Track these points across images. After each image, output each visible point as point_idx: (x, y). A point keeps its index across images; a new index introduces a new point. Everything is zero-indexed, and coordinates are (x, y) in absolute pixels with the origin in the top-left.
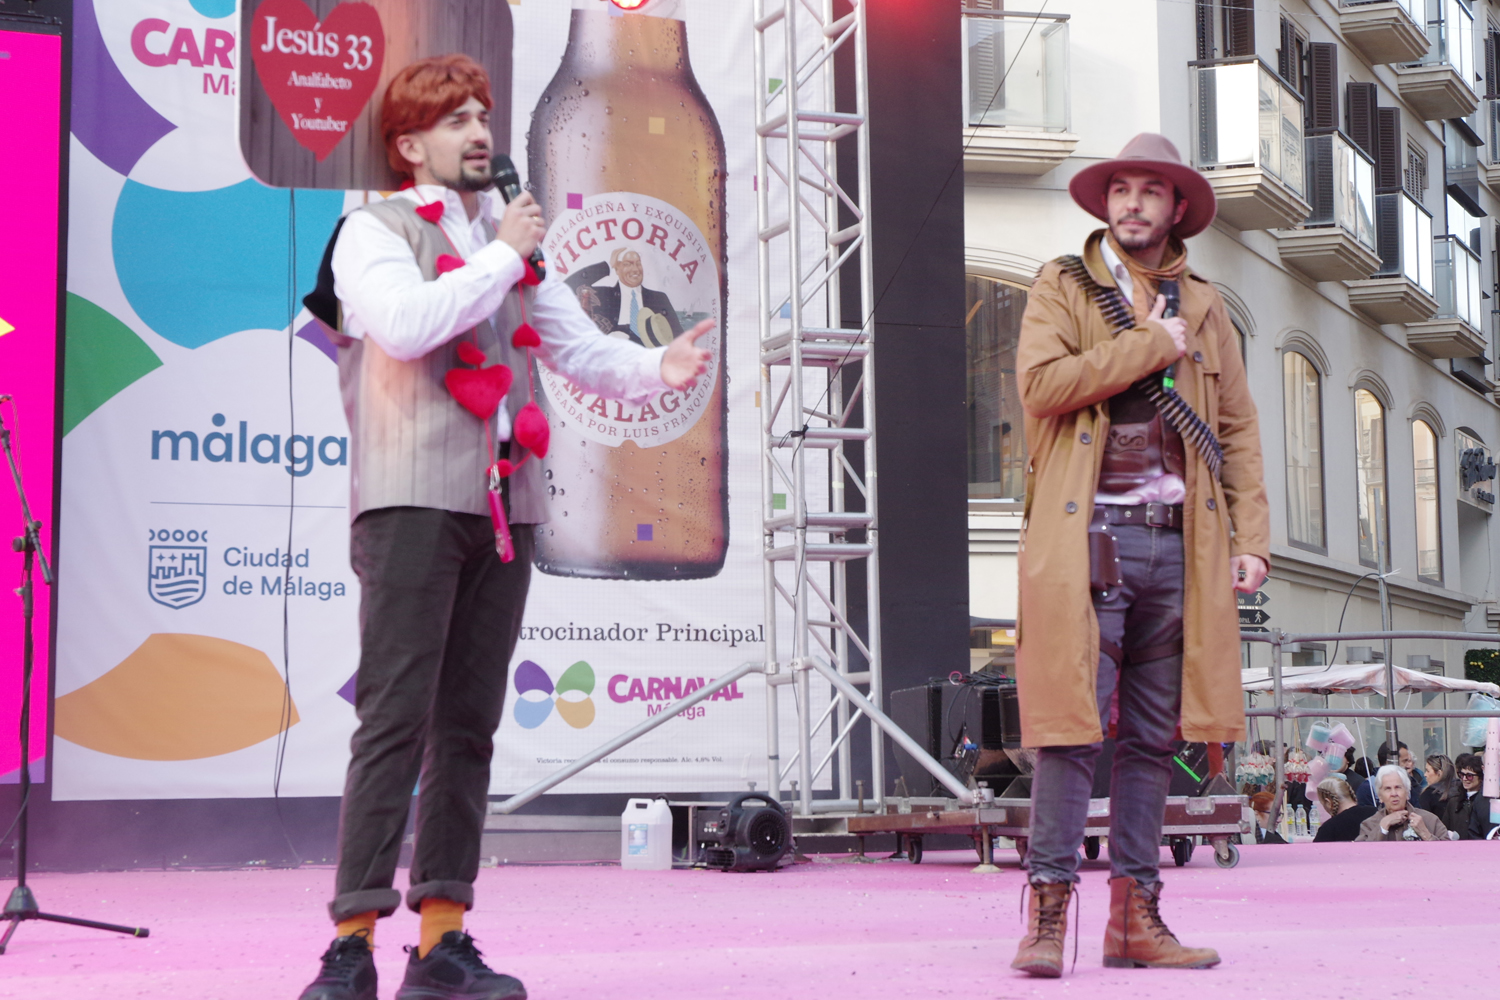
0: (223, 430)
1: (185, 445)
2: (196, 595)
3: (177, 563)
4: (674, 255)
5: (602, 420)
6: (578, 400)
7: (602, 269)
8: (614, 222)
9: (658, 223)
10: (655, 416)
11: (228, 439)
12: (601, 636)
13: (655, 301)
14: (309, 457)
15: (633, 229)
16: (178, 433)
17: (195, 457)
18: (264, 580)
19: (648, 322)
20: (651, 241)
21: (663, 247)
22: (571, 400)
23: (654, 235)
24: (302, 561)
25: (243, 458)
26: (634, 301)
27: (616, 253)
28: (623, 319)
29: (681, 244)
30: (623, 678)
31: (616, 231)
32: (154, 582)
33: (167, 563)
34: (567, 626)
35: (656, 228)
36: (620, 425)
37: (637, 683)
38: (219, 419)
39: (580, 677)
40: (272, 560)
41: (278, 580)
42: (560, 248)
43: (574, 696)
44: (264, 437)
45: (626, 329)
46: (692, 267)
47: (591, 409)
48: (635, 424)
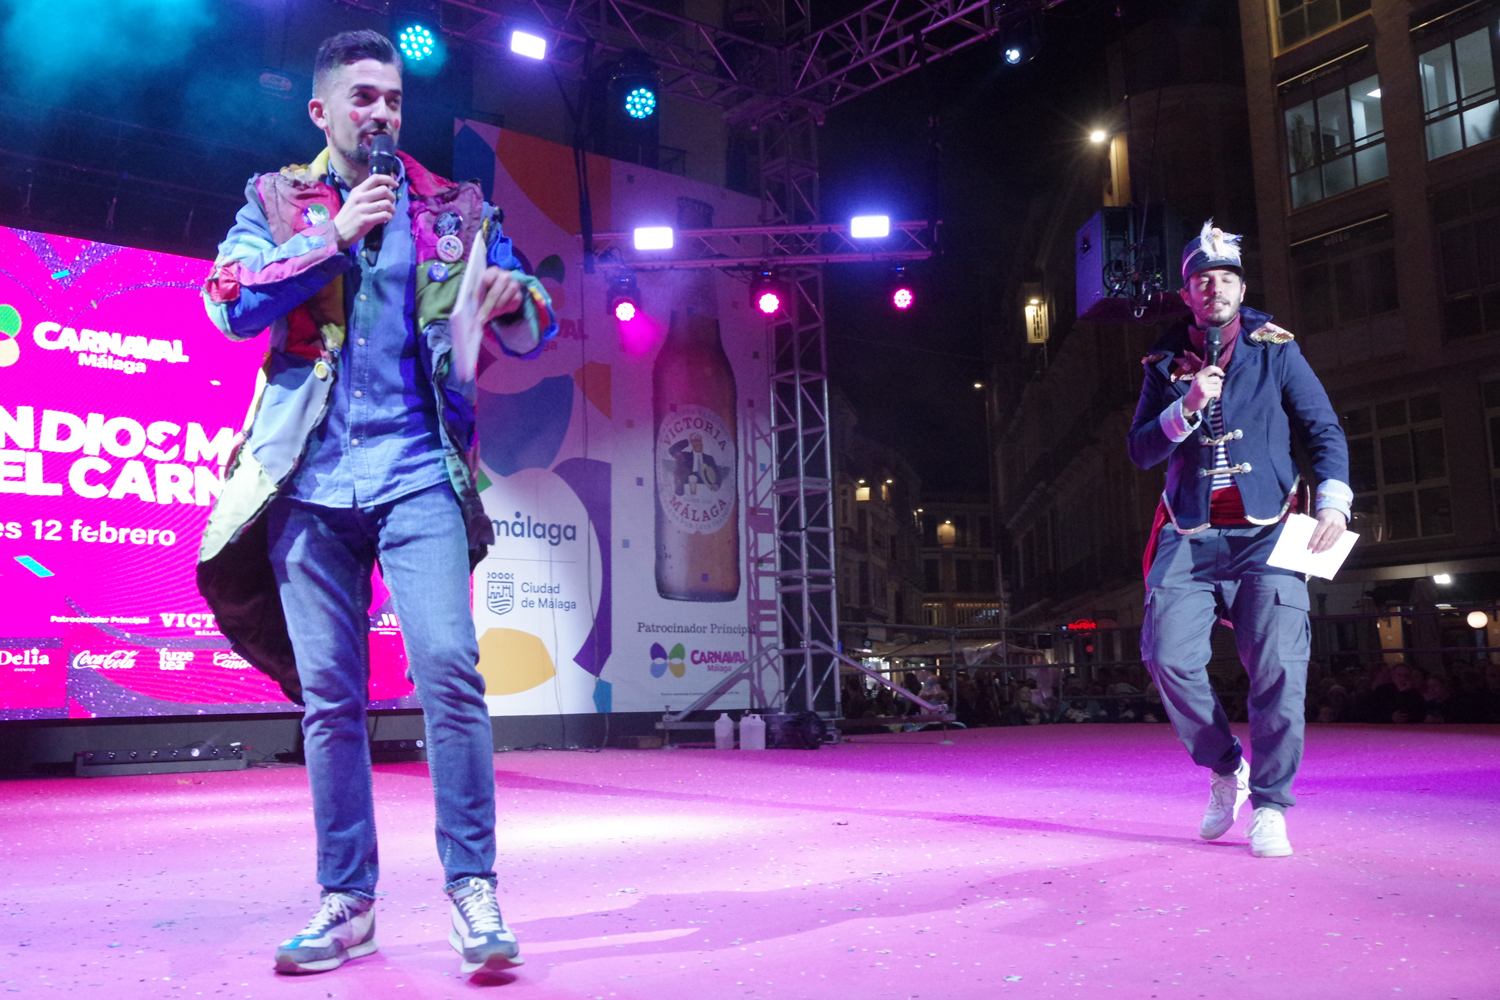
0: (520, 520)
1: (503, 527)
2: (509, 608)
3: (500, 590)
4: (715, 437)
5: (685, 520)
6: (676, 509)
7: (684, 443)
8: (690, 419)
9: (709, 421)
10: (709, 519)
11: (522, 525)
12: (688, 630)
13: (708, 460)
14: (559, 536)
15: (698, 424)
16: (500, 521)
17: (507, 534)
18: (540, 601)
19: (705, 472)
20: (706, 430)
21: (711, 433)
22: (673, 509)
23: (707, 427)
24: (556, 590)
25: (529, 536)
26: (699, 460)
27: (691, 435)
28: (695, 469)
29: (718, 432)
30: (696, 652)
31: (691, 424)
32: (490, 600)
33: (496, 590)
34: (672, 624)
35: (708, 423)
36: (694, 522)
37: (703, 654)
38: (518, 515)
39: (679, 651)
40: (543, 589)
41: (546, 601)
42: (667, 432)
43: (676, 661)
44: (538, 525)
45: (696, 474)
46: (722, 444)
47: (682, 514)
48: (700, 523)
